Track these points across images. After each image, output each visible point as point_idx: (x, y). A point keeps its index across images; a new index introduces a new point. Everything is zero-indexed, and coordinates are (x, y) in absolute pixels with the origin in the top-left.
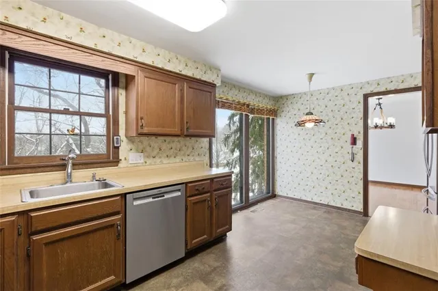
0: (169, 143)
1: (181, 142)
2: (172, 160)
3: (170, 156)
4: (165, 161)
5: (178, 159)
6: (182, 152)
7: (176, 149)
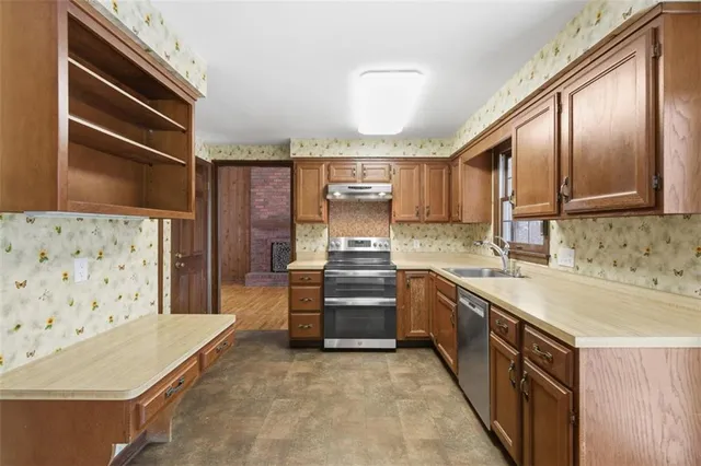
0: (620, 231)
1: (653, 229)
2: (627, 275)
3: (622, 266)
4: (611, 274)
5: (642, 277)
6: (656, 260)
7: (637, 248)
